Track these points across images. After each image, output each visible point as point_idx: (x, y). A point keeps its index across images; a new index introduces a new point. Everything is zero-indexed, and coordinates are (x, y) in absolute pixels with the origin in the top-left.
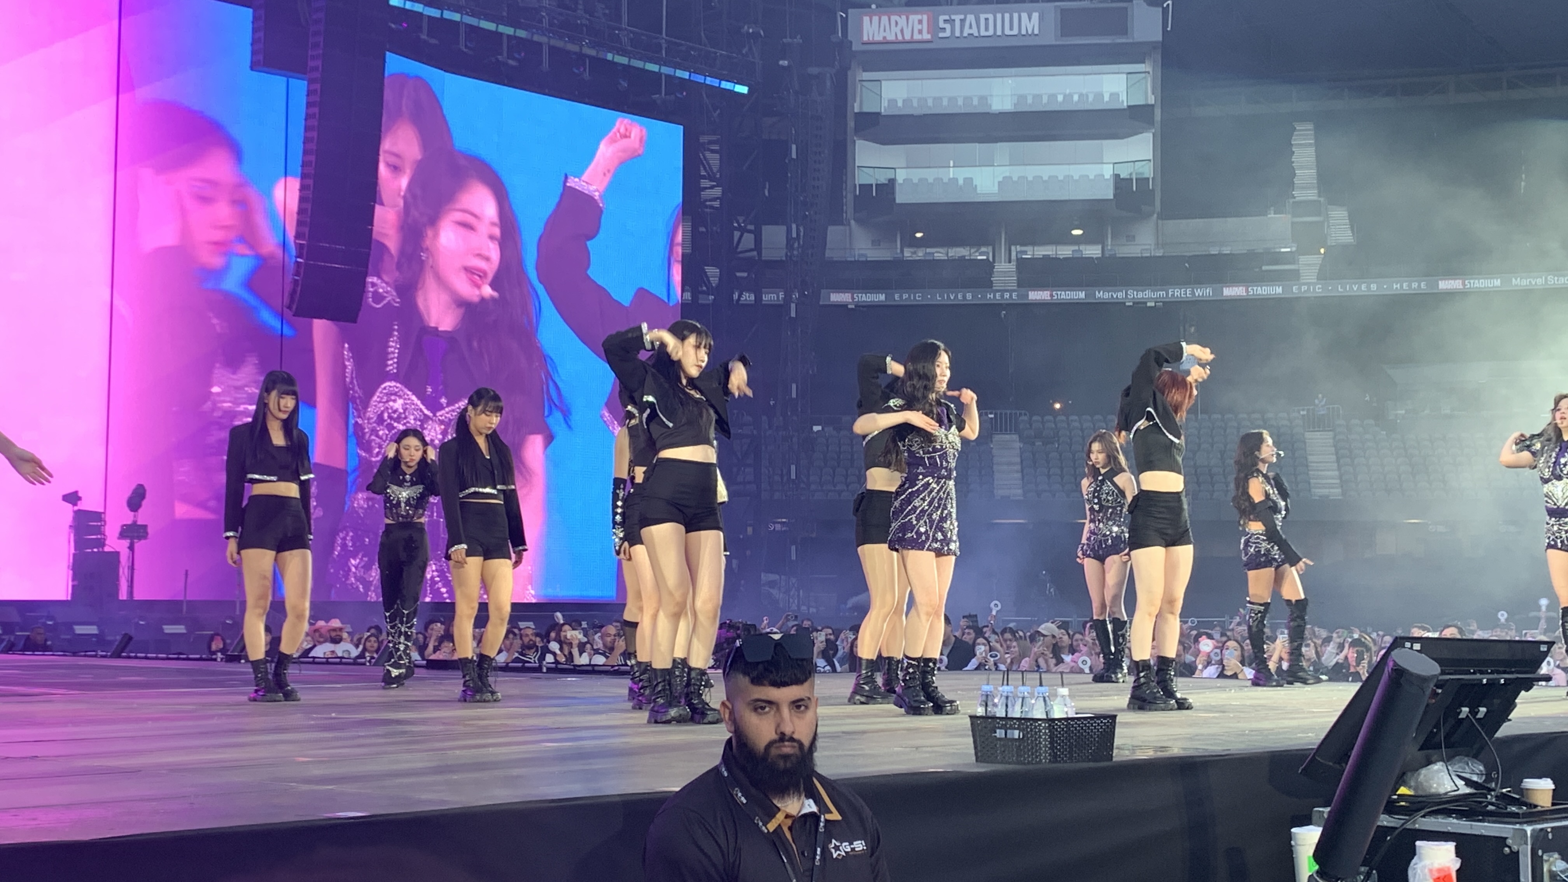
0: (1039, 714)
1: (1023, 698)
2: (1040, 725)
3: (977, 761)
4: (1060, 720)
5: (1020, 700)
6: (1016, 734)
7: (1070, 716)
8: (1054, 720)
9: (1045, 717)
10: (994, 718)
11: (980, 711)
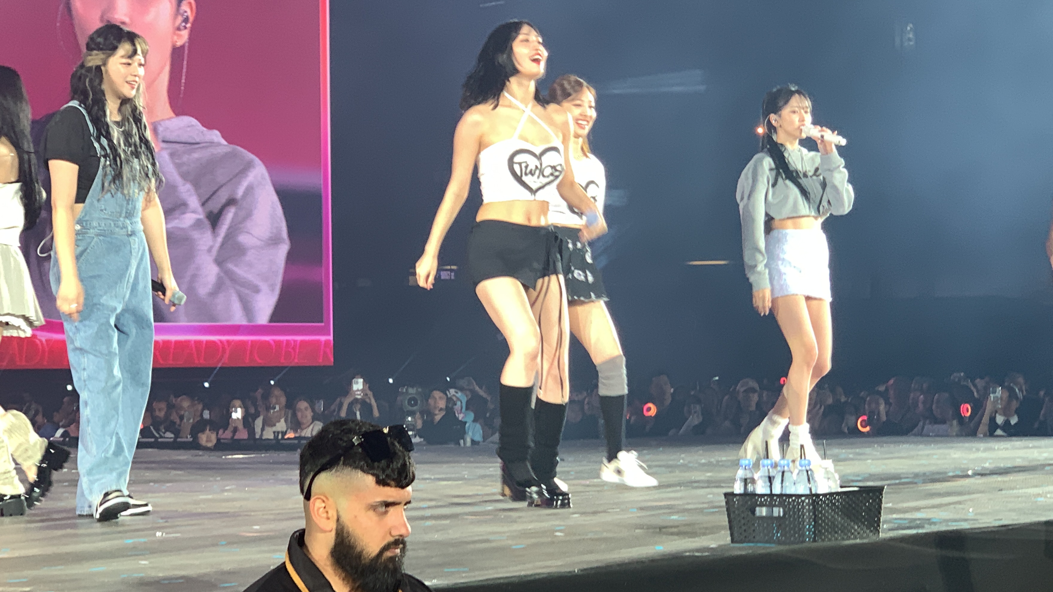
0: (802, 489)
1: (783, 473)
2: (803, 502)
3: (733, 541)
4: (825, 495)
5: (781, 474)
6: (778, 512)
7: (833, 491)
8: (817, 496)
9: (808, 492)
10: (754, 495)
11: (738, 488)
